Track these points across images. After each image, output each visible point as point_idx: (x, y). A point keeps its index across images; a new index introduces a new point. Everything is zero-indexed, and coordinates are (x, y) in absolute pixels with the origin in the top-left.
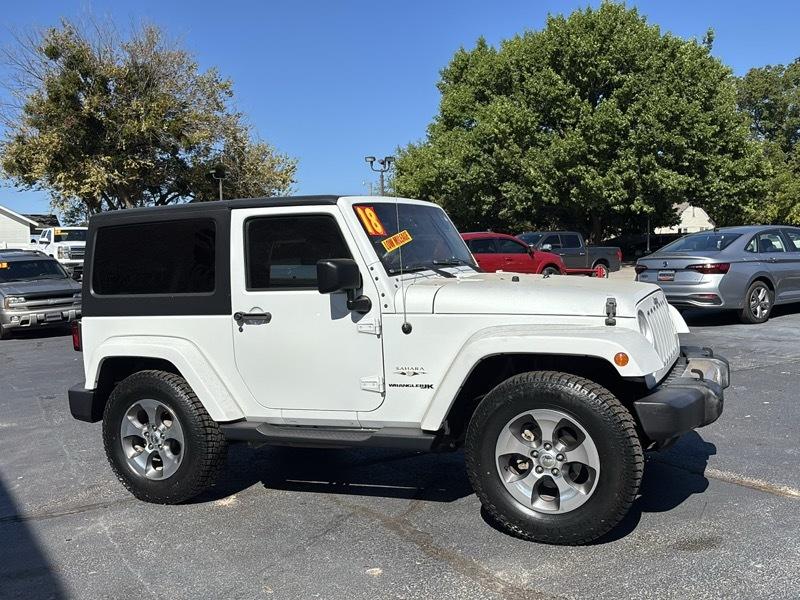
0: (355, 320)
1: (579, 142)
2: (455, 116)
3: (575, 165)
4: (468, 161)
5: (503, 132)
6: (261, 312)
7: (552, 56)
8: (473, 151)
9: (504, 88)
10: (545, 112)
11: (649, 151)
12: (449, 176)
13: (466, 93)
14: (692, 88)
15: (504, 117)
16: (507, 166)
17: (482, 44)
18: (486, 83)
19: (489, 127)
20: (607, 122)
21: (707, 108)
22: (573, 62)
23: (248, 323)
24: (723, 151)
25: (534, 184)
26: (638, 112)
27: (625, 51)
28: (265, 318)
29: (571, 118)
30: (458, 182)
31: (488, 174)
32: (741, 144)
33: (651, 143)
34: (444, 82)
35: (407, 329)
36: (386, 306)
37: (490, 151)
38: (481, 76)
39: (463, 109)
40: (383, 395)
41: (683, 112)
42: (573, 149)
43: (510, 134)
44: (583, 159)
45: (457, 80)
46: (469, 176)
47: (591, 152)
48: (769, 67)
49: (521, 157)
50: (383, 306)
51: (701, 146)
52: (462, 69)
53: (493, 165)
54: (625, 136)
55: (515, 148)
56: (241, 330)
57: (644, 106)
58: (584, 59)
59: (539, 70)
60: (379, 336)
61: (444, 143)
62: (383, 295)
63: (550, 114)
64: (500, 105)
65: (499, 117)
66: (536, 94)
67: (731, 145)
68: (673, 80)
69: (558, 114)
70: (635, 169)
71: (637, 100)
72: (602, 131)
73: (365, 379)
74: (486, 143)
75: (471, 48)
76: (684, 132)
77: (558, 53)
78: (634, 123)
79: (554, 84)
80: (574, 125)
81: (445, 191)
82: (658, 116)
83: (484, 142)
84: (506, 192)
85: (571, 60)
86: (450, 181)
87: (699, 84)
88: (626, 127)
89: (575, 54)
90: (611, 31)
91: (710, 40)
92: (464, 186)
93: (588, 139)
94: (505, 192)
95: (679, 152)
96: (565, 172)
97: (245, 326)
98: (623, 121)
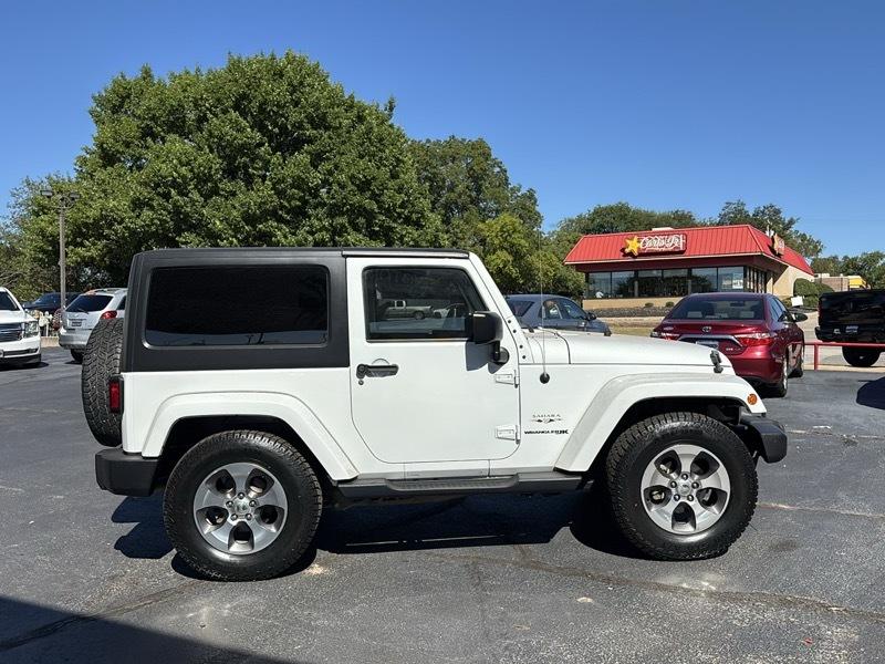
0: (492, 370)
1: (269, 196)
2: (118, 151)
3: (267, 220)
4: (138, 204)
5: (184, 177)
6: (386, 364)
7: (237, 99)
8: (145, 193)
9: (177, 126)
10: (230, 159)
11: (343, 214)
12: (115, 220)
13: (130, 126)
14: (380, 154)
15: (184, 159)
16: (187, 215)
17: (147, 74)
18: (153, 118)
19: (165, 169)
20: (299, 177)
21: (394, 176)
22: (261, 109)
23: (370, 375)
24: (408, 221)
25: (219, 237)
26: (330, 173)
27: (316, 106)
28: (391, 370)
29: (260, 169)
30: (127, 228)
31: (163, 222)
32: (423, 216)
33: (345, 205)
34: (98, 109)
35: (544, 379)
36: (524, 357)
37: (167, 196)
38: (149, 109)
39: (127, 145)
40: (518, 442)
41: (374, 178)
42: (264, 203)
43: (191, 180)
44: (274, 214)
45: (116, 110)
46: (139, 222)
47: (282, 207)
48: (428, 141)
49: (203, 206)
50: (521, 358)
51: (388, 212)
52: (123, 99)
53: (170, 213)
54: (316, 196)
55: (195, 196)
56: (361, 383)
57: (336, 167)
58: (275, 109)
59: (225, 112)
60: (516, 386)
61: (104, 181)
62: (521, 347)
63: (237, 163)
64: (177, 145)
65: (178, 159)
66: (221, 139)
67: (414, 216)
68: (364, 143)
69: (245, 163)
70: (327, 230)
71: (328, 159)
72: (293, 186)
73: (500, 428)
74: (161, 186)
75: (133, 75)
76: (374, 197)
77: (244, 97)
78: (325, 183)
79: (241, 130)
80: (264, 178)
81: (107, 237)
82: (352, 178)
83: (157, 185)
84: (186, 243)
85: (260, 107)
86: (116, 226)
87: (387, 151)
88: (317, 185)
89: (265, 102)
90: (301, 83)
91: (391, 109)
92: (133, 233)
93: (280, 194)
94: (183, 243)
95: (370, 216)
96: (254, 227)
97: (366, 378)
98: (315, 178)
